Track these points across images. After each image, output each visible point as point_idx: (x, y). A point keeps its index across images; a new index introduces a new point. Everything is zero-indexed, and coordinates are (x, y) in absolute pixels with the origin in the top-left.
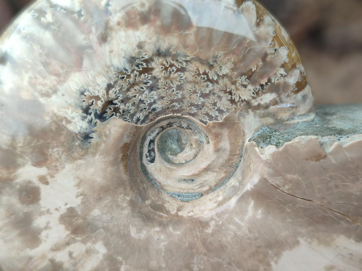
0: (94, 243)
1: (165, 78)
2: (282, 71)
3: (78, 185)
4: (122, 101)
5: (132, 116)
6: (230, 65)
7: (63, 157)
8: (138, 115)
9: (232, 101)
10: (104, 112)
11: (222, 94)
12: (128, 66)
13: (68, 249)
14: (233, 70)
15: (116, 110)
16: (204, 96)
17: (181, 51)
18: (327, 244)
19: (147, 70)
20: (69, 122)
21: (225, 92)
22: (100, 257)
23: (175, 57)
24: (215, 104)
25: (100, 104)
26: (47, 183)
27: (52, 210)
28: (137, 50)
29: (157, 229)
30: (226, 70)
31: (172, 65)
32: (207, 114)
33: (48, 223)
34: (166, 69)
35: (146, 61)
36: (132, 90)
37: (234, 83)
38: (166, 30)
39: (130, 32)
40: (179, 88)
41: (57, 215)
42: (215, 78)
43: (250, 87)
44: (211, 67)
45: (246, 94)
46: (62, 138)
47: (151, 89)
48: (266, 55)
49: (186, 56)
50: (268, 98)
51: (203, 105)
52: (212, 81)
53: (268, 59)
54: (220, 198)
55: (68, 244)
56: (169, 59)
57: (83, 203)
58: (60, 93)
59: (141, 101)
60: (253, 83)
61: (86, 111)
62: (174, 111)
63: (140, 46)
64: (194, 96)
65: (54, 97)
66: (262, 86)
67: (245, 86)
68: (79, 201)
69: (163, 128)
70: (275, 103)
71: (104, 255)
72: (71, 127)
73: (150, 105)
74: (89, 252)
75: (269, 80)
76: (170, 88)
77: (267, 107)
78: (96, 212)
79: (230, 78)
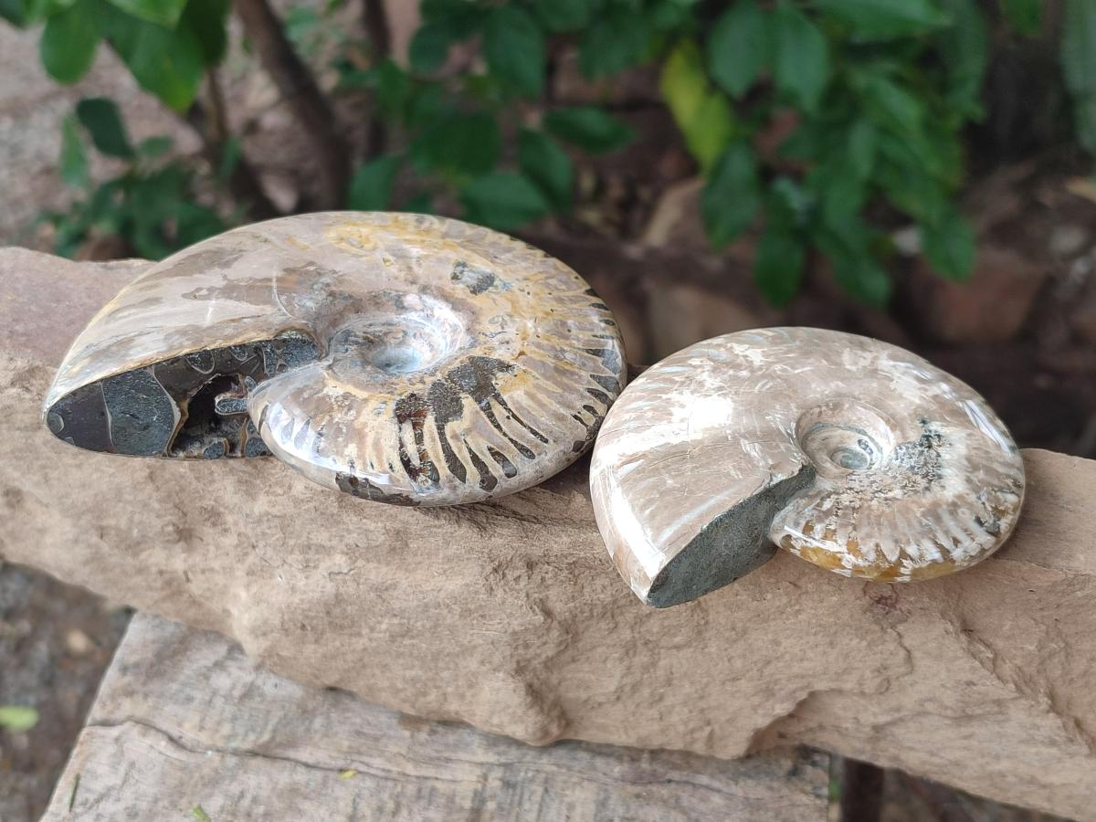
4: (923, 451)
5: (908, 448)
6: (874, 507)
8: (904, 450)
9: (851, 489)
11: (863, 489)
12: (938, 472)
14: (870, 506)
15: (921, 445)
19: (925, 476)
21: (861, 491)
23: (915, 492)
28: (942, 484)
30: (874, 502)
31: (913, 486)
34: (914, 482)
35: (931, 480)
37: (861, 499)
38: (936, 505)
42: (876, 495)
43: (847, 503)
44: (886, 499)
45: (846, 498)
48: (855, 529)
49: (909, 496)
52: (877, 492)
56: (918, 489)
60: (846, 507)
66: (839, 509)
67: (851, 502)
76: (900, 474)
79: (866, 501)
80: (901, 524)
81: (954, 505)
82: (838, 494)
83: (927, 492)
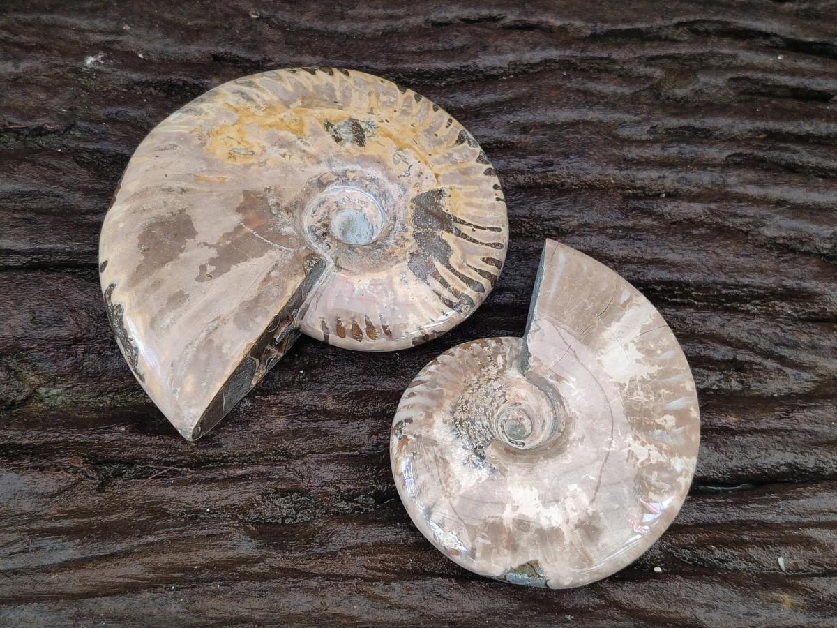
0: (568, 490)
1: (469, 413)
2: (486, 349)
3: (524, 487)
4: (476, 443)
5: (487, 439)
6: (472, 375)
7: (502, 490)
9: (496, 379)
10: (480, 456)
11: (489, 384)
12: (455, 433)
13: (569, 511)
14: (476, 374)
15: (481, 447)
16: (487, 394)
17: (455, 400)
18: (606, 344)
19: (461, 422)
20: (480, 479)
21: (488, 382)
22: (579, 490)
23: (458, 404)
24: (494, 390)
25: (474, 456)
26: (518, 507)
27: (538, 510)
28: (447, 425)
29: (568, 446)
30: (475, 379)
31: (462, 407)
32: (500, 397)
33: (546, 517)
34: (463, 411)
35: (455, 421)
36: (471, 434)
37: (484, 376)
38: (440, 406)
39: (435, 426)
40: (477, 407)
41: (541, 509)
42: (478, 385)
43: (490, 368)
44: (470, 385)
45: (494, 371)
46: (490, 486)
47: (473, 423)
48: (473, 355)
49: (459, 398)
50: (500, 360)
51: (493, 397)
52: (479, 387)
53: (475, 354)
54: (559, 403)
55: (565, 509)
56: (458, 408)
57: (537, 488)
58: (460, 479)
59: (480, 431)
60: (488, 365)
61: (476, 466)
62: (492, 416)
63: (445, 422)
64: (485, 400)
65: (463, 484)
66: (491, 361)
67: (488, 370)
68: (535, 490)
69: (503, 431)
70: (504, 357)
71: (578, 486)
72: (484, 479)
73: (483, 427)
74: (574, 496)
75: (489, 356)
76: (476, 413)
77: (506, 362)
78: (546, 481)
79: (480, 377)
80: (449, 375)
81: (430, 416)
82: (499, 371)
83: (451, 410)
